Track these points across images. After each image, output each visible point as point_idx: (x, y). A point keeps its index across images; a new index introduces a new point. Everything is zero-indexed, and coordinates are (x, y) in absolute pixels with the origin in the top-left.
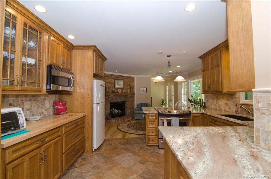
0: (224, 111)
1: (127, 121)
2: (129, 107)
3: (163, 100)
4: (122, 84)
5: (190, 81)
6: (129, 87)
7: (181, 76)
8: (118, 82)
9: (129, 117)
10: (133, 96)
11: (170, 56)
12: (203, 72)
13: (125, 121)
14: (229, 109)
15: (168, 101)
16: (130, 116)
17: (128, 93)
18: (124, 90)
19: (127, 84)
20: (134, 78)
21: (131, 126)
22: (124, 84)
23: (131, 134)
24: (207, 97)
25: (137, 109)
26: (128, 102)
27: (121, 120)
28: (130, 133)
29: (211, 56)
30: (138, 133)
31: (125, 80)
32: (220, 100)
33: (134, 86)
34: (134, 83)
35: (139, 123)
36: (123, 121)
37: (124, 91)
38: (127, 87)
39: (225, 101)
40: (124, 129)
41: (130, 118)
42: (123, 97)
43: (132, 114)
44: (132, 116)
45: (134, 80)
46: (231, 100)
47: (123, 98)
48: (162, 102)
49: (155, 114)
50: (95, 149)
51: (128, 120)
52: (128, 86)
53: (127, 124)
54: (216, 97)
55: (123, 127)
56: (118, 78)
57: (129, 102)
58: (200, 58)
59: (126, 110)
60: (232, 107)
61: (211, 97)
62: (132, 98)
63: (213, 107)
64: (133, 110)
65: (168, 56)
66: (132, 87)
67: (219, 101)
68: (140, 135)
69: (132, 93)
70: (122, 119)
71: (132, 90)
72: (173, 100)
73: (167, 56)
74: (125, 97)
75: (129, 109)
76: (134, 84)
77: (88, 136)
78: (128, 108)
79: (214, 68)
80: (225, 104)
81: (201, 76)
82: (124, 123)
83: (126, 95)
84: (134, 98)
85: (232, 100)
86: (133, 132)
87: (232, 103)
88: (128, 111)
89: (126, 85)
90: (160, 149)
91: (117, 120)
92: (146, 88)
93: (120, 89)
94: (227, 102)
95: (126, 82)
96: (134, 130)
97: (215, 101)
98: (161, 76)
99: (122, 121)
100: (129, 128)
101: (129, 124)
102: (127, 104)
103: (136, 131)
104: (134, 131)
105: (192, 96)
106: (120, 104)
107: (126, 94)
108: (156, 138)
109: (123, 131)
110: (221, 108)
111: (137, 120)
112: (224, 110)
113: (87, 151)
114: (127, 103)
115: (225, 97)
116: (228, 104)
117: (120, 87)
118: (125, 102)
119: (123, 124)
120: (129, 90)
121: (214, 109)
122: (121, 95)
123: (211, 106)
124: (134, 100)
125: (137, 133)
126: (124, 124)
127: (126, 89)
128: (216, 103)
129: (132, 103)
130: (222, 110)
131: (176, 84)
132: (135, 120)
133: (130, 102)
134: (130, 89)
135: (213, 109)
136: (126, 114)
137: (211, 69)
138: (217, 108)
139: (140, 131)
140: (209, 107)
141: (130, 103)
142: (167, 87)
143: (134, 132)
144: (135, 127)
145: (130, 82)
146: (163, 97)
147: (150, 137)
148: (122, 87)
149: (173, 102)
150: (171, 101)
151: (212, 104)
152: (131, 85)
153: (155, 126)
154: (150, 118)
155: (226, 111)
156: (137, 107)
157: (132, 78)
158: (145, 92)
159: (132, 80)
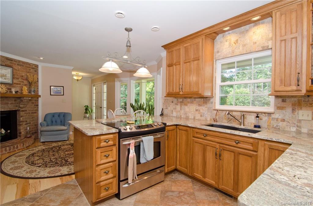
0: (192, 120)
1: (23, 150)
2: (27, 121)
3: (87, 106)
4: (9, 75)
5: (132, 81)
6: (26, 82)
7: (144, 67)
9: (27, 139)
10: (35, 101)
12: (169, 67)
13: (19, 148)
14: (201, 116)
15: (94, 107)
16: (29, 137)
17: (24, 93)
18: (14, 87)
19: (22, 76)
20: (37, 66)
21: (37, 158)
22: (13, 75)
23: (41, 180)
24: (165, 102)
25: (44, 122)
26: (23, 111)
28: (39, 176)
29: (185, 45)
30: (59, 174)
31: (16, 67)
32: (187, 105)
33: (38, 81)
34: (38, 76)
35: (52, 149)
36: (12, 150)
37: (13, 90)
38: (22, 83)
39: (195, 106)
40: (18, 171)
41: (31, 141)
42: (10, 102)
43: (32, 133)
44: (33, 137)
45: (36, 71)
46: (204, 106)
47: (11, 104)
48: (85, 109)
49: (112, 136)
51: (25, 146)
52: (24, 80)
53: (24, 155)
54: (181, 102)
55: (16, 165)
57: (26, 111)
59: (18, 128)
60: (206, 113)
61: (172, 102)
62: (33, 103)
63: (175, 114)
64: (37, 125)
65: (128, 30)
66: (33, 84)
67: (186, 107)
68: (64, 177)
69: (33, 93)
70: (8, 146)
71: (33, 89)
72: (105, 106)
73: (126, 30)
74: (16, 101)
76: (38, 79)
78: (25, 123)
79: (189, 62)
80: (194, 111)
82: (17, 155)
83: (19, 98)
84: (38, 103)
85: (206, 106)
86: (44, 172)
87: (207, 109)
88: (23, 129)
89: (18, 79)
90: (122, 199)
92: (62, 88)
94: (198, 108)
95: (18, 72)
96: (46, 167)
97: (178, 107)
99: (10, 150)
100: (33, 164)
101: (29, 156)
102: (22, 115)
103: (52, 169)
104: (48, 170)
105: (136, 101)
106: (5, 115)
107: (19, 95)
108: (115, 182)
109: (18, 175)
110: (188, 115)
111: (46, 143)
112: (193, 118)
114: (21, 112)
115: (195, 102)
116: (200, 111)
117: (5, 80)
118: (16, 111)
119: (13, 158)
120: (26, 88)
121: (177, 117)
122: (6, 97)
123: (172, 113)
124: (38, 108)
125: (57, 175)
126: (16, 157)
127: (19, 86)
128: (181, 109)
129: (32, 113)
130: (190, 117)
132: (41, 144)
133: (30, 110)
134: (28, 86)
135: (174, 117)
136: (18, 134)
137: (185, 63)
138: (181, 116)
139: (61, 168)
140: (168, 115)
141: (29, 113)
142: (94, 88)
143: (49, 173)
144: (47, 159)
145: (28, 72)
146: (87, 103)
147: (102, 183)
148: (9, 81)
149: (105, 109)
150: (101, 108)
151: (173, 110)
152: (30, 80)
153: (112, 160)
154: (103, 144)
155: (196, 119)
156: (44, 120)
157: (34, 67)
158: (61, 93)
159: (32, 70)
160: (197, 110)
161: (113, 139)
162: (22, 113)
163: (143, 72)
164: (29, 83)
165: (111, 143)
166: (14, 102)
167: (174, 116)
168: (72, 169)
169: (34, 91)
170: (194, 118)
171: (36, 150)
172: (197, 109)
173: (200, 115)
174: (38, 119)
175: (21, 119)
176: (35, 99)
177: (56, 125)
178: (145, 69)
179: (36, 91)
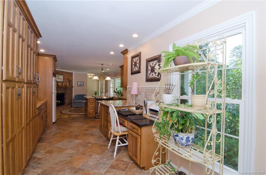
3: (96, 92)
4: (62, 79)
5: (115, 79)
7: (109, 77)
8: (58, 77)
11: (103, 64)
13: (66, 108)
15: (100, 93)
16: (69, 105)
17: (67, 86)
19: (67, 78)
20: (72, 73)
22: (63, 78)
23: (74, 115)
25: (75, 99)
27: (62, 108)
31: (65, 75)
33: (73, 80)
34: (73, 77)
35: (78, 109)
36: (63, 109)
37: (64, 84)
40: (67, 113)
41: (69, 107)
43: (70, 103)
45: (72, 75)
47: (63, 90)
49: (93, 99)
50: (53, 123)
51: (68, 108)
52: (67, 80)
53: (68, 110)
56: (58, 73)
58: (120, 67)
59: (65, 100)
64: (72, 100)
65: (102, 64)
66: (70, 81)
68: (81, 115)
71: (71, 84)
72: (104, 92)
74: (64, 89)
75: (68, 99)
77: (49, 114)
81: (120, 76)
84: (72, 90)
88: (67, 101)
89: (65, 79)
91: (59, 108)
92: (83, 83)
93: (60, 83)
95: (65, 77)
98: (97, 76)
100: (71, 112)
102: (66, 95)
103: (78, 113)
104: (76, 113)
105: (117, 89)
107: (65, 86)
108: (94, 113)
113: (48, 123)
118: (64, 93)
120: (68, 83)
122: (61, 87)
124: (72, 92)
127: (65, 82)
131: (107, 81)
132: (74, 108)
133: (69, 93)
136: (65, 103)
139: (81, 113)
144: (76, 111)
145: (69, 76)
146: (96, 90)
147: (90, 112)
148: (62, 81)
149: (104, 93)
150: (102, 93)
152: (70, 80)
153: (93, 106)
154: (91, 101)
156: (75, 98)
157: (71, 74)
158: (82, 85)
159: (70, 75)
161: (94, 100)
162: (66, 94)
163: (108, 78)
164: (69, 81)
165: (93, 101)
166: (63, 89)
168: (84, 114)
169: (71, 85)
171: (71, 109)
174: (72, 97)
175: (66, 97)
176: (71, 88)
177: (80, 100)
178: (109, 78)
179: (72, 84)
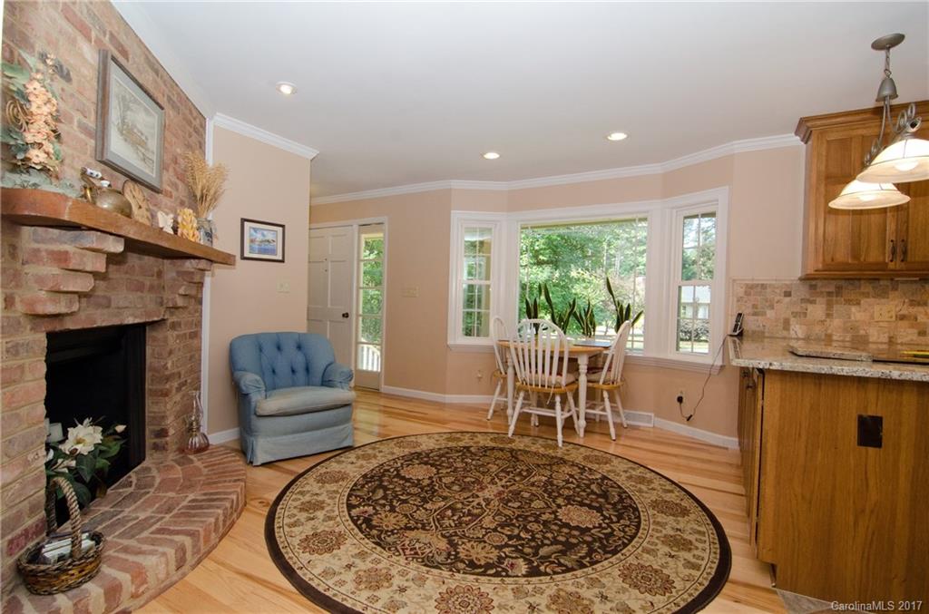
4: (154, 146)
14: (922, 333)
19: (176, 160)
20: (203, 124)
32: (859, 304)
39: (897, 305)
52: (178, 177)
54: (830, 294)
57: (180, 324)
63: (798, 331)
66: (205, 202)
67: (854, 309)
69: (208, 245)
71: (206, 227)
80: (894, 318)
88: (171, 411)
89: (166, 167)
92: (280, 230)
94: (908, 310)
97: (816, 310)
110: (862, 333)
112: (887, 341)
114: (169, 334)
115: (894, 294)
116: (916, 319)
117: (141, 165)
118: (142, 328)
120: (192, 219)
123: (787, 329)
127: (168, 202)
128: (828, 315)
130: (872, 339)
133: (186, 324)
135: (796, 338)
138: (828, 336)
140: (763, 333)
141: (185, 337)
145: (189, 146)
151: (793, 321)
155: (899, 341)
157: (198, 123)
158: (275, 253)
159: (194, 137)
160: (903, 318)
162: (171, 338)
167: (794, 336)
170: (890, 341)
172: (901, 313)
173: (916, 331)
175: (170, 363)
